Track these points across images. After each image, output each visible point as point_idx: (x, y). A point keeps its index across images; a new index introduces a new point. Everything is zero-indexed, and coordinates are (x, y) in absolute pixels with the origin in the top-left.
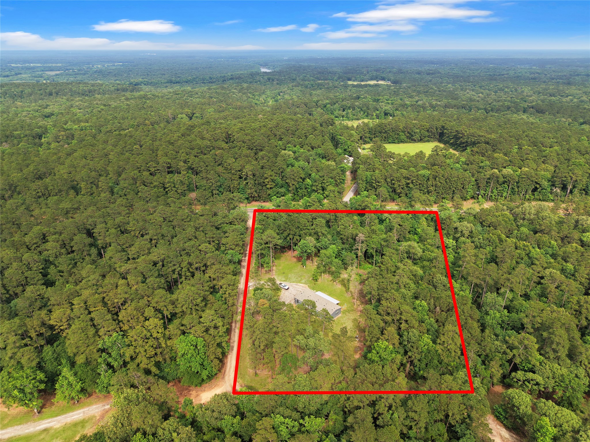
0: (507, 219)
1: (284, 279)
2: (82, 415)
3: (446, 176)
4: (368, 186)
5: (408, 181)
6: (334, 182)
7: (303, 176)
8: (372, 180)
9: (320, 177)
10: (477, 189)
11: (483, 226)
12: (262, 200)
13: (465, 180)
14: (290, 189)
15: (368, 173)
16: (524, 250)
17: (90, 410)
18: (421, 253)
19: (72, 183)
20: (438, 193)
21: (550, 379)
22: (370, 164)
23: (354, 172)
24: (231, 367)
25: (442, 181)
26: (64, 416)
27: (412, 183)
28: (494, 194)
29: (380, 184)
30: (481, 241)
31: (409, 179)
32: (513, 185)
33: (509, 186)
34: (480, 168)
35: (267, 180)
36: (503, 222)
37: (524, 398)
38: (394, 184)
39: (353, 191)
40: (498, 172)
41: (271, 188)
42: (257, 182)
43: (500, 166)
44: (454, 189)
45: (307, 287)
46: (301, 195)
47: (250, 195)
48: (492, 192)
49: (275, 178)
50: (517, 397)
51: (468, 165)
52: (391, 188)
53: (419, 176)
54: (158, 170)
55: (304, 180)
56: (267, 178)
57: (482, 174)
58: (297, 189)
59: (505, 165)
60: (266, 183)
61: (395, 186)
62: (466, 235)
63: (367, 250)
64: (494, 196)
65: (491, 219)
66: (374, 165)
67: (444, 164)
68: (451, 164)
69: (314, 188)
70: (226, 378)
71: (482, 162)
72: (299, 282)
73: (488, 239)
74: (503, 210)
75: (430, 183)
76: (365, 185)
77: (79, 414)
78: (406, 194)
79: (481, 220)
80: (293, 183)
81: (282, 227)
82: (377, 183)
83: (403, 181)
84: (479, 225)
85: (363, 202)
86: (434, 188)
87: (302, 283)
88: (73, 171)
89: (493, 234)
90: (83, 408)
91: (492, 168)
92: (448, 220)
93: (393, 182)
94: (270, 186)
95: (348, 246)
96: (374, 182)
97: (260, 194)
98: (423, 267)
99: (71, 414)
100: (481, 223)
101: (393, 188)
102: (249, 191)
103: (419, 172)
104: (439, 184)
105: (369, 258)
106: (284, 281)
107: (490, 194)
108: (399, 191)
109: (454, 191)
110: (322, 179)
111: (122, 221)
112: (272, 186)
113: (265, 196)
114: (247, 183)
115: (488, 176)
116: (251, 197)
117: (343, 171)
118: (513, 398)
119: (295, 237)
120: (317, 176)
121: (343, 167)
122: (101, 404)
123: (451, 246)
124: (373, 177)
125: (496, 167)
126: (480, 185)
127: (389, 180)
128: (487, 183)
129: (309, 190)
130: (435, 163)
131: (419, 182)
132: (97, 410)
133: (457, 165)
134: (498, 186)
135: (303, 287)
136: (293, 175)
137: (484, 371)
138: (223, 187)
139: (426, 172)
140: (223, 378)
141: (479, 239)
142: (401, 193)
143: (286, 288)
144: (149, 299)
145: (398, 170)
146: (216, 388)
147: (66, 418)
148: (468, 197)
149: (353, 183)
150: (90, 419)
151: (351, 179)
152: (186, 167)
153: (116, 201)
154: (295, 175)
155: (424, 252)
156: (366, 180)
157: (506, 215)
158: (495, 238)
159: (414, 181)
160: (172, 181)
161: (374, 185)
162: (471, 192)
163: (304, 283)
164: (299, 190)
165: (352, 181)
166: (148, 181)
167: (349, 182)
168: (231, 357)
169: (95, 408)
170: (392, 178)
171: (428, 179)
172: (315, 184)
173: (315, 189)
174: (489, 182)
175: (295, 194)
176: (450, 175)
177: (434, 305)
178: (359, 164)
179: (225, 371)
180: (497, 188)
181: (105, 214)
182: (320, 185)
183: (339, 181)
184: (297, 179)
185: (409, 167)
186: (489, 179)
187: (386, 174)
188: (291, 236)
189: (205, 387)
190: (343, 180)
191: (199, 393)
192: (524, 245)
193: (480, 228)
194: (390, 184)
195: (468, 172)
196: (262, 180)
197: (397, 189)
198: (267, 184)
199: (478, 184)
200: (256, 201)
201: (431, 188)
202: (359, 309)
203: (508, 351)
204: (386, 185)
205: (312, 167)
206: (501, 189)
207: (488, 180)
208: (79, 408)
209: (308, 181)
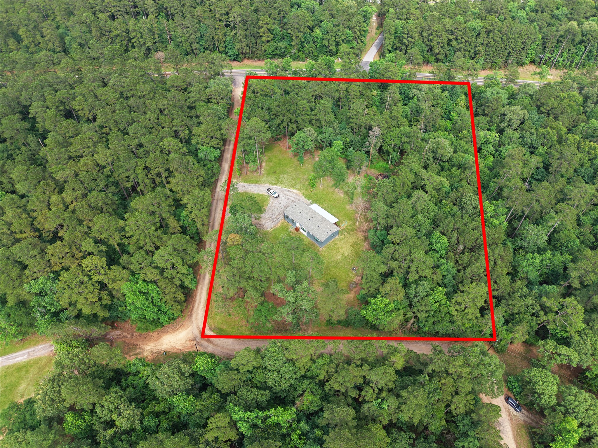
0: (575, 104)
1: (274, 182)
2: (26, 356)
3: (504, 30)
4: (396, 42)
5: (451, 37)
6: (352, 35)
7: (311, 24)
8: (404, 33)
9: (334, 25)
10: (541, 51)
11: (540, 112)
12: (257, 57)
13: (528, 37)
14: (293, 43)
15: (399, 23)
16: (589, 153)
17: (36, 350)
18: (452, 154)
19: (10, 28)
20: (488, 55)
21: (588, 356)
22: (404, 7)
23: (381, 16)
24: (200, 302)
25: (496, 38)
26: (5, 357)
27: (456, 39)
28: (563, 58)
29: (413, 40)
30: (534, 137)
31: (452, 33)
32: (592, 46)
33: (586, 47)
34: (553, 17)
35: (262, 30)
36: (568, 108)
37: (550, 385)
38: (431, 40)
39: (376, 46)
40: (577, 26)
41: (268, 41)
42: (248, 32)
43: (582, 15)
44: (511, 50)
45: (302, 195)
46: (307, 52)
47: (240, 51)
48: (561, 56)
49: (273, 27)
50: (541, 383)
51: (537, 11)
52: (427, 45)
53: (467, 30)
54: (119, 11)
55: (312, 29)
56: (262, 27)
57: (554, 29)
58: (302, 42)
59: (588, 15)
60: (261, 34)
61: (433, 44)
62: (515, 126)
63: (381, 146)
64: (561, 62)
65: (552, 103)
66: (409, 9)
67: (504, 11)
68: (513, 10)
69: (324, 42)
70: (194, 316)
71: (558, 8)
72: (293, 187)
73: (543, 134)
74: (571, 88)
75: (480, 40)
76: (392, 40)
77: (23, 355)
78: (446, 56)
79: (539, 103)
80: (297, 34)
81: (273, 112)
82: (410, 39)
83: (445, 37)
84: (534, 109)
85: (387, 70)
86: (484, 47)
87: (296, 189)
88: (11, 8)
89: (551, 128)
90: (28, 348)
91: (570, 19)
92: (495, 103)
93: (431, 37)
94: (266, 39)
95: (358, 138)
96: (405, 36)
97: (254, 50)
98: (451, 177)
99: (14, 355)
100: (538, 107)
101: (430, 45)
102: (238, 45)
103: (468, 24)
104: (493, 42)
105: (384, 153)
106: (274, 184)
107: (558, 58)
108: (437, 51)
109: (510, 52)
110: (335, 29)
111: (64, 96)
112: (269, 39)
113: (260, 52)
114: (236, 34)
115: (562, 33)
116: (242, 53)
117: (366, 18)
118: (536, 382)
119: (291, 124)
120: (330, 25)
121: (367, 11)
122: (48, 344)
123: (492, 141)
124: (405, 30)
125: (575, 17)
126: (547, 45)
127: (425, 34)
128: (558, 42)
129: (318, 45)
130: (491, 9)
131: (466, 38)
132: (43, 352)
133: (522, 11)
134: (572, 47)
135: (296, 194)
136: (298, 23)
137: (505, 333)
138: (205, 38)
139: (478, 24)
140: (190, 316)
141: (532, 134)
142: (438, 54)
143: (276, 195)
144: (90, 224)
145: (439, 19)
146: (181, 329)
147: (8, 359)
148: (527, 62)
149: (379, 32)
150: (36, 361)
151: (377, 26)
152: (156, 8)
153: (60, 61)
154: (300, 23)
155: (455, 152)
156: (396, 33)
157: (574, 96)
158: (553, 135)
159: (459, 38)
160: (136, 28)
161: (405, 40)
162: (532, 55)
163: (299, 190)
164: (305, 44)
165: (377, 29)
166: (106, 29)
167: (374, 31)
168: (202, 289)
169: (42, 348)
170: (430, 32)
171: (479, 35)
172: (326, 36)
173: (327, 44)
174: (561, 41)
175: (299, 51)
176: (509, 29)
177: (458, 239)
178: (389, 6)
179: (193, 307)
180: (569, 50)
181: (44, 84)
182: (333, 39)
183: (358, 33)
184: (302, 30)
185: (455, 14)
186: (562, 36)
187: (423, 25)
188: (285, 124)
189: (168, 328)
190: (364, 31)
191: (161, 334)
192: (590, 148)
193: (535, 116)
194: (426, 40)
195: (536, 24)
196: (255, 30)
197: (435, 48)
198: (261, 36)
199: (544, 43)
200: (249, 58)
201: (480, 48)
202: (362, 228)
203: (542, 313)
204: (420, 42)
205: (324, 10)
206: (574, 51)
207: (560, 39)
208: (23, 348)
209: (318, 32)
